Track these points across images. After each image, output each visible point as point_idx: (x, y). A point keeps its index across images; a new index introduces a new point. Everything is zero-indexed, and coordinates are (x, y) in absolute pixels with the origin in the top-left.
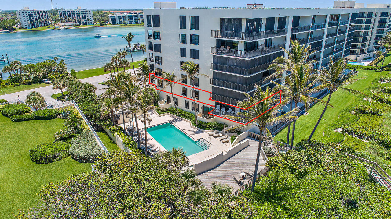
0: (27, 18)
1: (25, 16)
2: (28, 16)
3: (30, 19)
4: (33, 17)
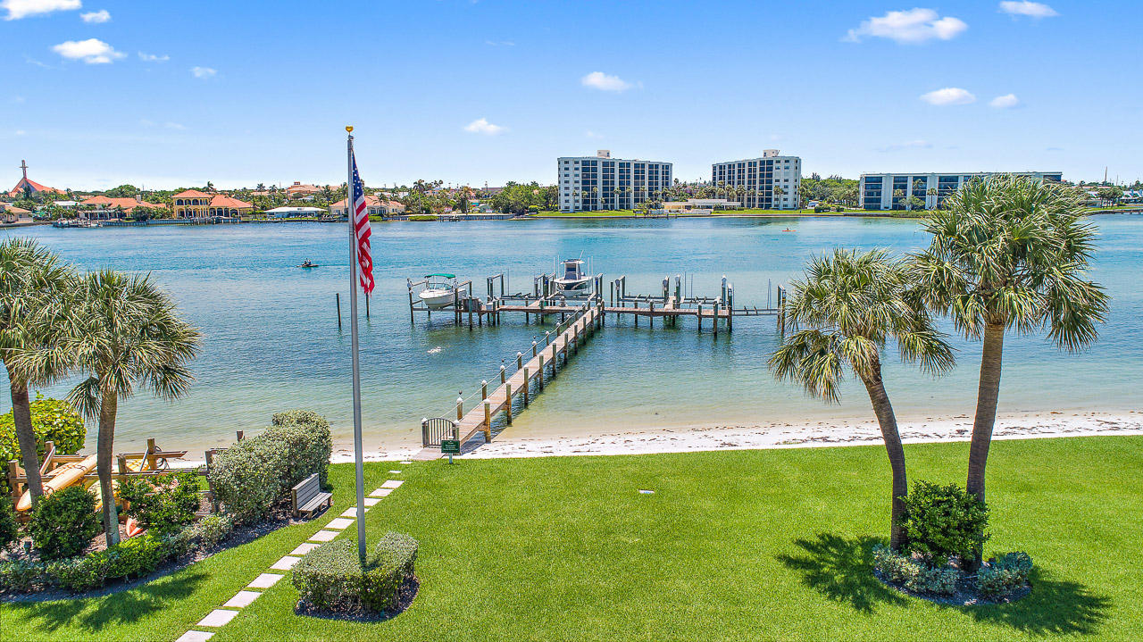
0: (577, 179)
1: (571, 172)
2: (580, 172)
3: (585, 183)
4: (596, 177)
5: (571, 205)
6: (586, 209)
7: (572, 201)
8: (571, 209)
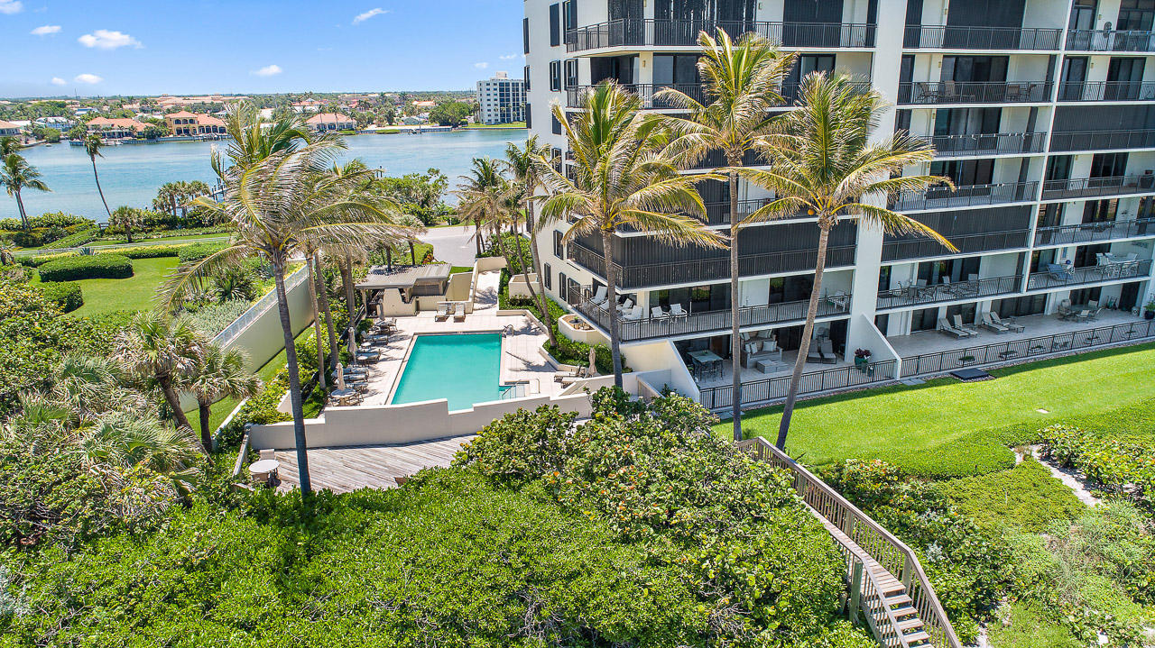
0: (496, 97)
1: (492, 92)
2: (498, 92)
3: (502, 100)
4: (508, 95)
5: (493, 118)
6: (503, 121)
7: (493, 115)
8: (493, 122)
